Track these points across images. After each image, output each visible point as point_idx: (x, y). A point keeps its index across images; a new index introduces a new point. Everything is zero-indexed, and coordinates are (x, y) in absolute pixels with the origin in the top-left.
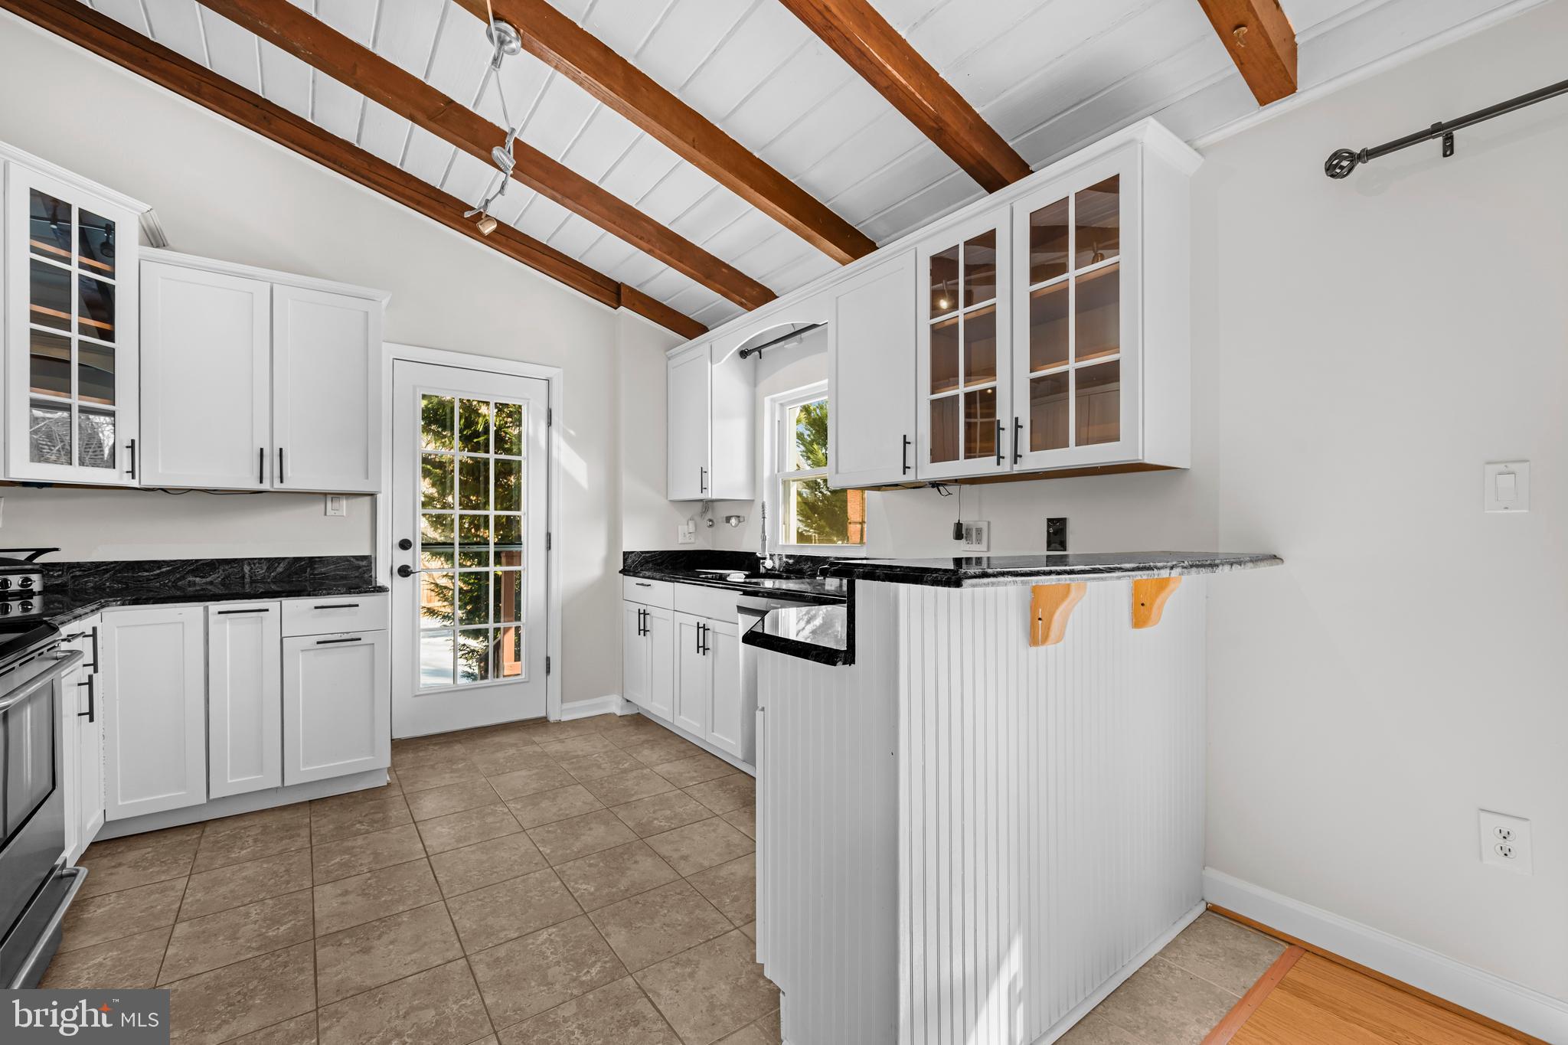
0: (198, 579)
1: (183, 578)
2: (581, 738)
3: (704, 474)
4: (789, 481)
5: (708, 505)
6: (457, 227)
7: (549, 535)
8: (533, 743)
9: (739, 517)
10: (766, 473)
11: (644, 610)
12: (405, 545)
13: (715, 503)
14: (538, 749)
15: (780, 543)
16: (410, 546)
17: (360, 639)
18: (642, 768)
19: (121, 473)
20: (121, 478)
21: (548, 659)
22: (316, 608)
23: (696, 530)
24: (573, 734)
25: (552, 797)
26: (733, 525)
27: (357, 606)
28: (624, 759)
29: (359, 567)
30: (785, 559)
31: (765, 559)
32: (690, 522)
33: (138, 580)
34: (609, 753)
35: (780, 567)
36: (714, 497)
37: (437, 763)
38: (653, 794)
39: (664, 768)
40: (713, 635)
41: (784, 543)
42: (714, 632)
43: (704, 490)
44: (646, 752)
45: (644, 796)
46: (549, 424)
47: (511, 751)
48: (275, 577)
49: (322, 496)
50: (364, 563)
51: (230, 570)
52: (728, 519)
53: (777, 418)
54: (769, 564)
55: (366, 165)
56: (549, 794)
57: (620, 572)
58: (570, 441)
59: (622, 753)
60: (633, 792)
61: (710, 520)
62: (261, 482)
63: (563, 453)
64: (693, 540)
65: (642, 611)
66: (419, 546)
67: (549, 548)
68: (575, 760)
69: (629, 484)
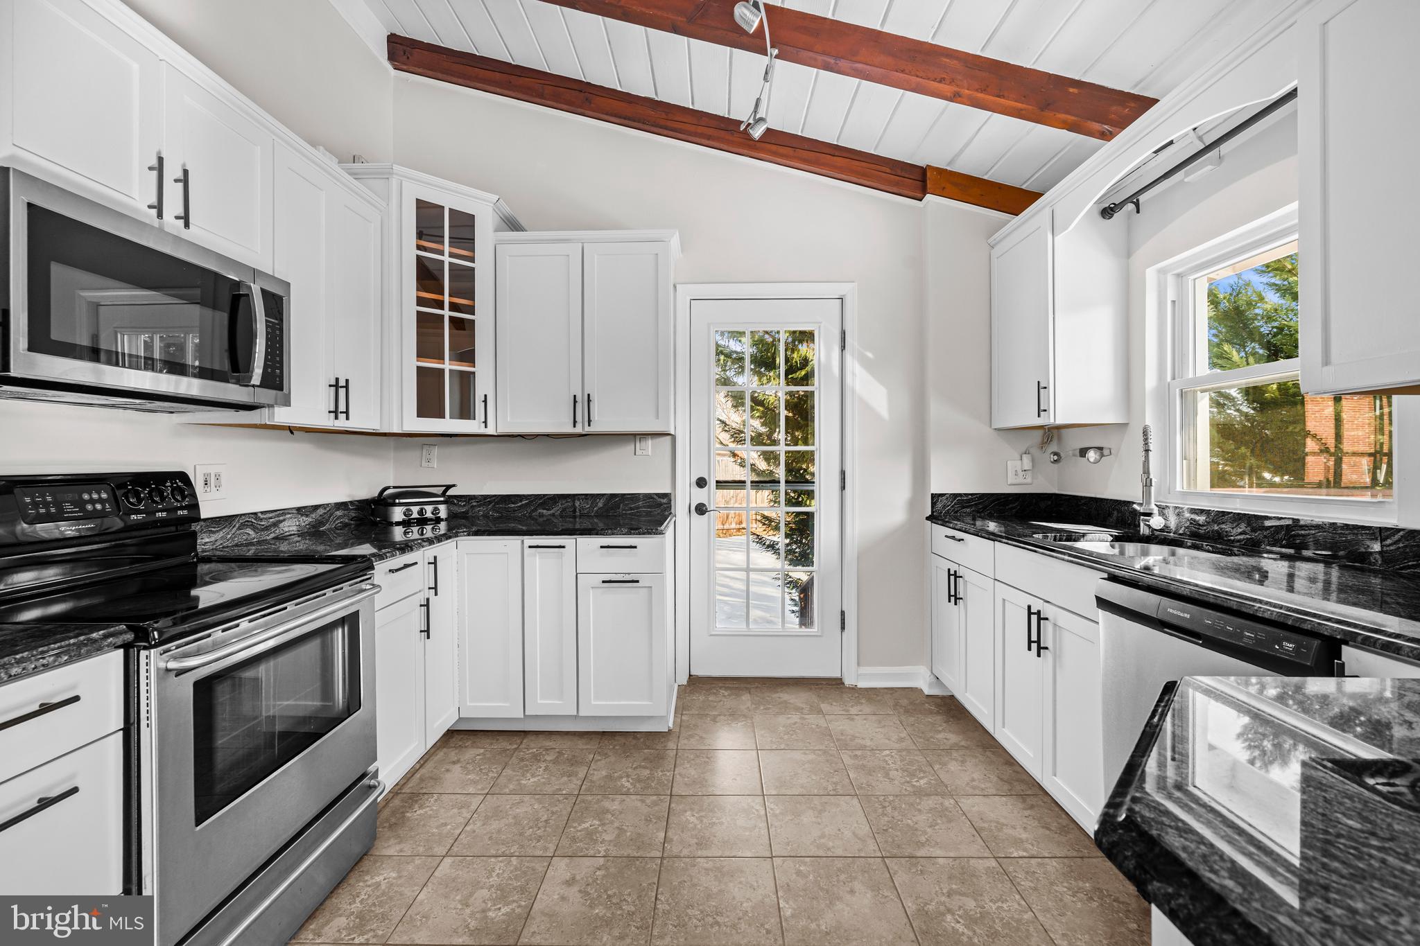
0: (545, 511)
1: (535, 510)
2: (874, 718)
3: (1042, 391)
4: (1195, 392)
5: (1051, 433)
6: (745, 151)
7: (843, 473)
8: (820, 712)
9: (1101, 449)
10: (1151, 381)
11: (955, 572)
12: (701, 483)
13: (1064, 431)
14: (822, 723)
15: (1179, 488)
16: (706, 484)
17: (637, 582)
18: (943, 795)
19: (480, 423)
20: (479, 427)
21: (843, 613)
22: (602, 547)
23: (1033, 466)
24: (867, 709)
25: (819, 808)
26: (1092, 460)
27: (635, 547)
28: (921, 771)
29: (661, 504)
30: (1187, 515)
31: (1149, 515)
32: (1025, 457)
33: (507, 510)
34: (904, 753)
35: (1178, 528)
36: (1059, 421)
37: (720, 715)
38: (952, 855)
39: (974, 805)
40: (1055, 631)
41: (1185, 489)
42: (1055, 625)
43: (1042, 413)
44: (953, 766)
45: (939, 852)
46: (843, 347)
47: (795, 718)
48: (597, 512)
49: (632, 437)
50: (665, 501)
51: (566, 504)
52: (1083, 452)
53: (1171, 295)
54: (1157, 522)
55: (664, 116)
56: (816, 800)
57: (928, 518)
58: (867, 364)
59: (920, 758)
60: (923, 839)
61: (1055, 454)
62: (574, 426)
63: (859, 377)
64: (1029, 480)
65: (952, 572)
66: (713, 484)
67: (843, 487)
68: (859, 753)
69: (937, 410)
